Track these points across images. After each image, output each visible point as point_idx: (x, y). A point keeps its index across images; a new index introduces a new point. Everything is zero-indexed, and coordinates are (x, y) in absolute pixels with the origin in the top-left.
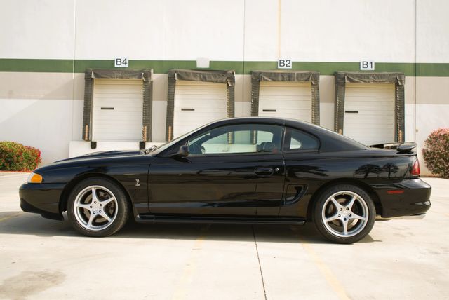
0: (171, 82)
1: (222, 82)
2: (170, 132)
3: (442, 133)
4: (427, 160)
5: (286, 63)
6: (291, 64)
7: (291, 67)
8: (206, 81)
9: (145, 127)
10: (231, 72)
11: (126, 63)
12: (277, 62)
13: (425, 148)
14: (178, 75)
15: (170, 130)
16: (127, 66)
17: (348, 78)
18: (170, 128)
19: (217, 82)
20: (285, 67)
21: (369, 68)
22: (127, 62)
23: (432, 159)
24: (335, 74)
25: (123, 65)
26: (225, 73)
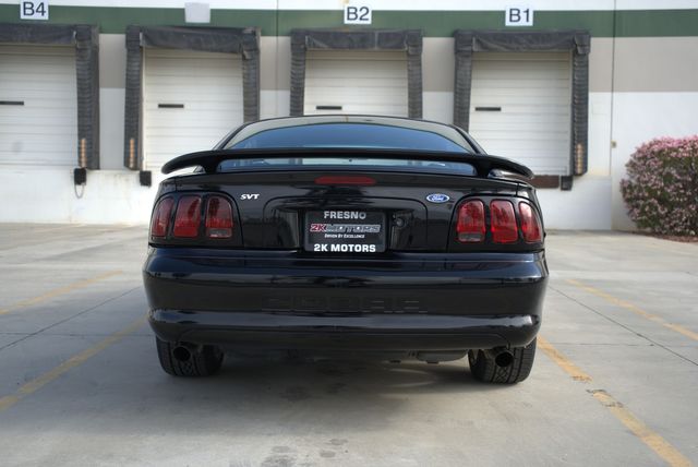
0: (133, 49)
1: (233, 52)
2: (132, 151)
3: (656, 148)
4: (628, 200)
5: (360, 14)
6: (369, 16)
7: (369, 22)
8: (201, 49)
9: (83, 141)
10: (249, 31)
11: (43, 12)
12: (342, 12)
13: (627, 178)
14: (146, 36)
15: (132, 146)
16: (46, 17)
17: (478, 41)
18: (132, 141)
19: (221, 51)
20: (358, 22)
21: (523, 23)
22: (46, 9)
23: (637, 198)
24: (455, 34)
25: (37, 16)
26: (238, 32)
